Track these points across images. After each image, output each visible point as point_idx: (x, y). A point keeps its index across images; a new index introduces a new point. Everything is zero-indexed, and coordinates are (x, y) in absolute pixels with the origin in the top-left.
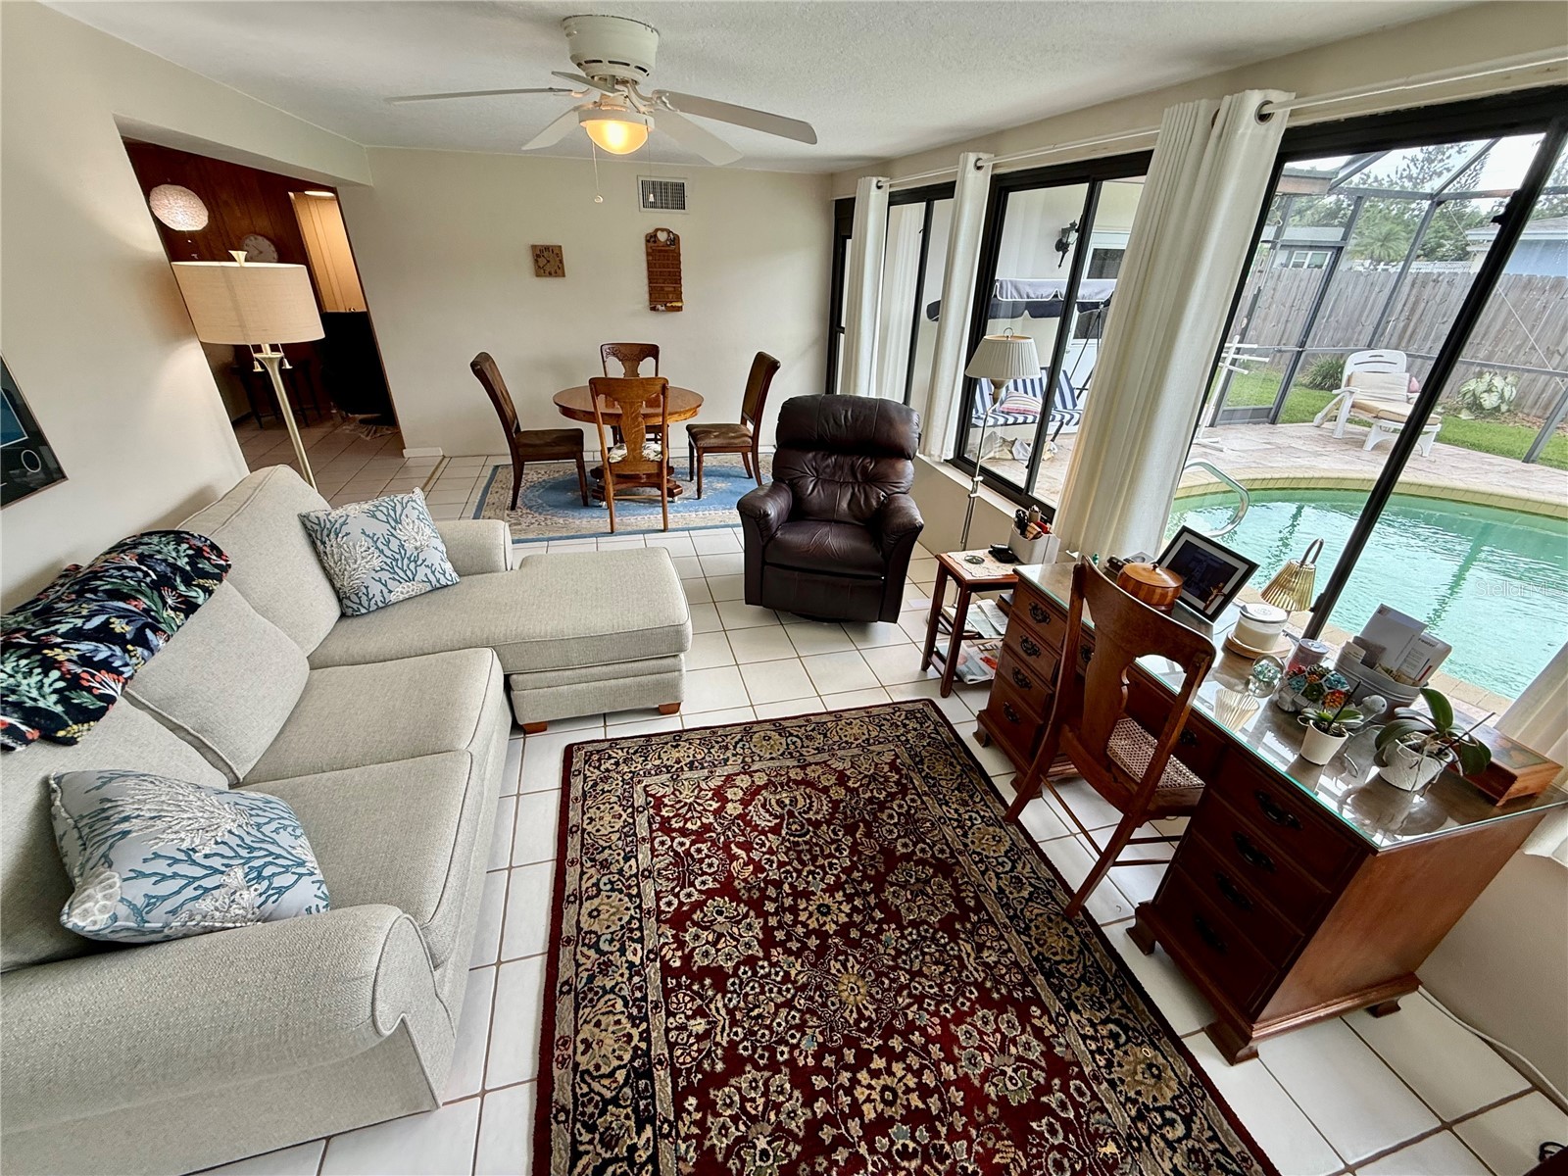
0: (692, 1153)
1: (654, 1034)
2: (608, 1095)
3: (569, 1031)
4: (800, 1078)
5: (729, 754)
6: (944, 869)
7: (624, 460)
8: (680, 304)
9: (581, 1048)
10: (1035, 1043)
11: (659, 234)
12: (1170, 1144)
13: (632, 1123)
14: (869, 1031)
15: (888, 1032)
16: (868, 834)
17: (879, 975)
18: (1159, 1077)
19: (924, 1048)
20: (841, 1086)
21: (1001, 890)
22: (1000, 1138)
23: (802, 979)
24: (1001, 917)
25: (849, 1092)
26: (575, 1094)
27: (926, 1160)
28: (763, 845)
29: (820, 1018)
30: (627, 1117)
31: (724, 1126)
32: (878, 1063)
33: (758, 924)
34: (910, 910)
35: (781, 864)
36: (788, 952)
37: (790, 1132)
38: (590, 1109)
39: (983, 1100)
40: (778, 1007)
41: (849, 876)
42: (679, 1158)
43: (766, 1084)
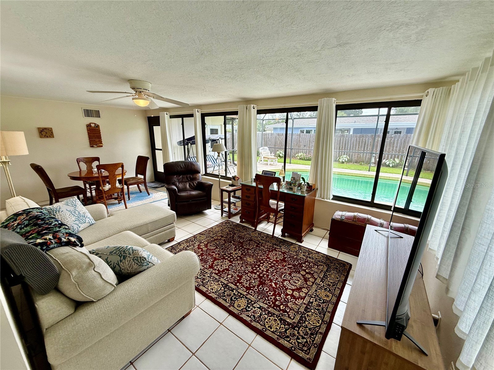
0: (244, 289)
1: (223, 281)
2: (223, 291)
3: (206, 289)
4: (252, 272)
5: (194, 242)
6: (251, 240)
7: (110, 189)
8: (102, 145)
9: (211, 290)
10: (279, 252)
11: (92, 124)
12: (301, 253)
13: (231, 292)
14: (257, 262)
15: (260, 261)
16: (234, 241)
17: (253, 256)
18: (295, 248)
19: (266, 260)
20: (259, 270)
21: (261, 239)
22: (283, 263)
23: (241, 263)
24: (264, 242)
25: (260, 270)
26: (217, 295)
27: (276, 270)
28: (216, 251)
29: (248, 265)
30: (229, 292)
31: (246, 283)
32: (261, 265)
33: (227, 260)
34: (250, 247)
35: (223, 252)
36: (236, 261)
37: (256, 278)
38: (221, 295)
39: (278, 261)
40: (240, 267)
41: (236, 248)
42: (243, 290)
43: (247, 276)
